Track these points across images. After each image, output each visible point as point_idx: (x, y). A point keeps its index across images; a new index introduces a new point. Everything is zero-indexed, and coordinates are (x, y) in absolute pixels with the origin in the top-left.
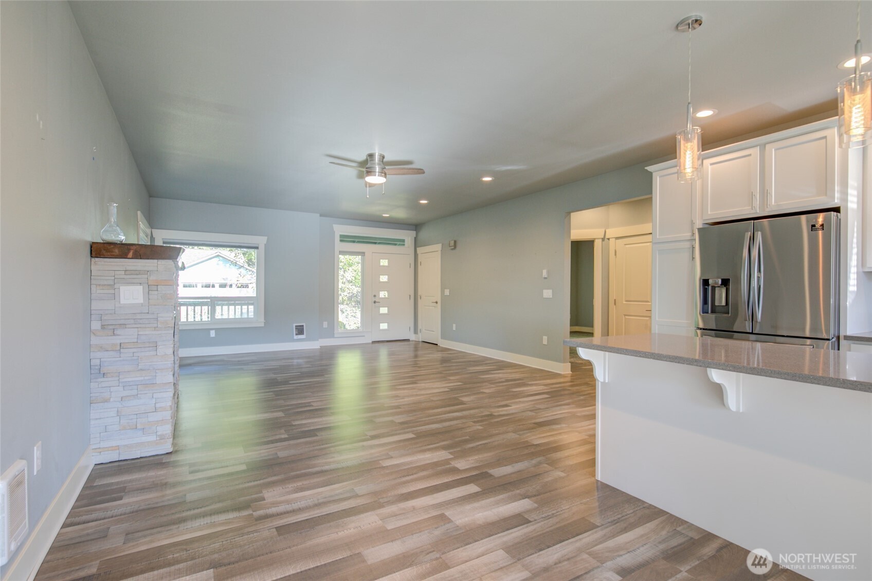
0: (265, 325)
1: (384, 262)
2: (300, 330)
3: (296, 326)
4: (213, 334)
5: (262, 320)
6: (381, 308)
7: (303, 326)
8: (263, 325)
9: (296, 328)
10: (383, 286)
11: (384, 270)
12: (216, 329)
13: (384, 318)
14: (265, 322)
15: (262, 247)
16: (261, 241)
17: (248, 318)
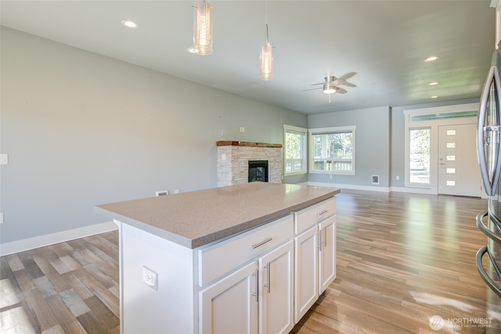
0: (355, 174)
1: (451, 133)
2: (376, 180)
3: (373, 177)
4: (331, 177)
5: (354, 172)
6: (447, 169)
7: (377, 177)
8: (354, 174)
9: (373, 178)
10: (450, 152)
11: (451, 139)
12: (332, 175)
13: (451, 177)
14: (355, 173)
15: (354, 131)
16: (353, 128)
17: (347, 170)
